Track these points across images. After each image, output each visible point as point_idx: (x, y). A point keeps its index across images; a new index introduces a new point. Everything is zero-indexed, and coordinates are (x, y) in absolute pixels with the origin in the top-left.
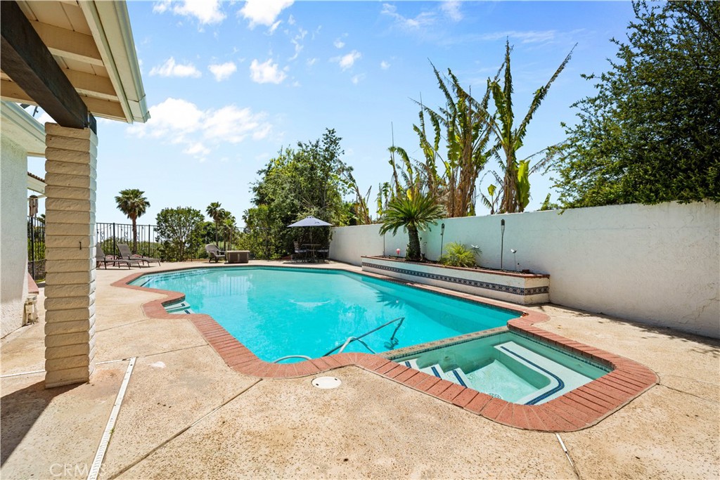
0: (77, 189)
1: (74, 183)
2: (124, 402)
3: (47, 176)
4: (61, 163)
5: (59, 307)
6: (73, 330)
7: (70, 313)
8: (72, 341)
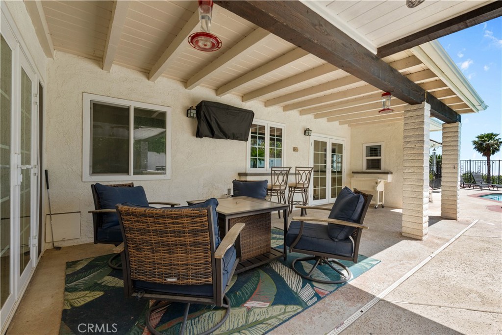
0: (453, 146)
1: (452, 144)
2: (472, 227)
3: (443, 142)
4: (448, 137)
5: (446, 189)
6: (451, 199)
7: (450, 192)
8: (451, 203)
